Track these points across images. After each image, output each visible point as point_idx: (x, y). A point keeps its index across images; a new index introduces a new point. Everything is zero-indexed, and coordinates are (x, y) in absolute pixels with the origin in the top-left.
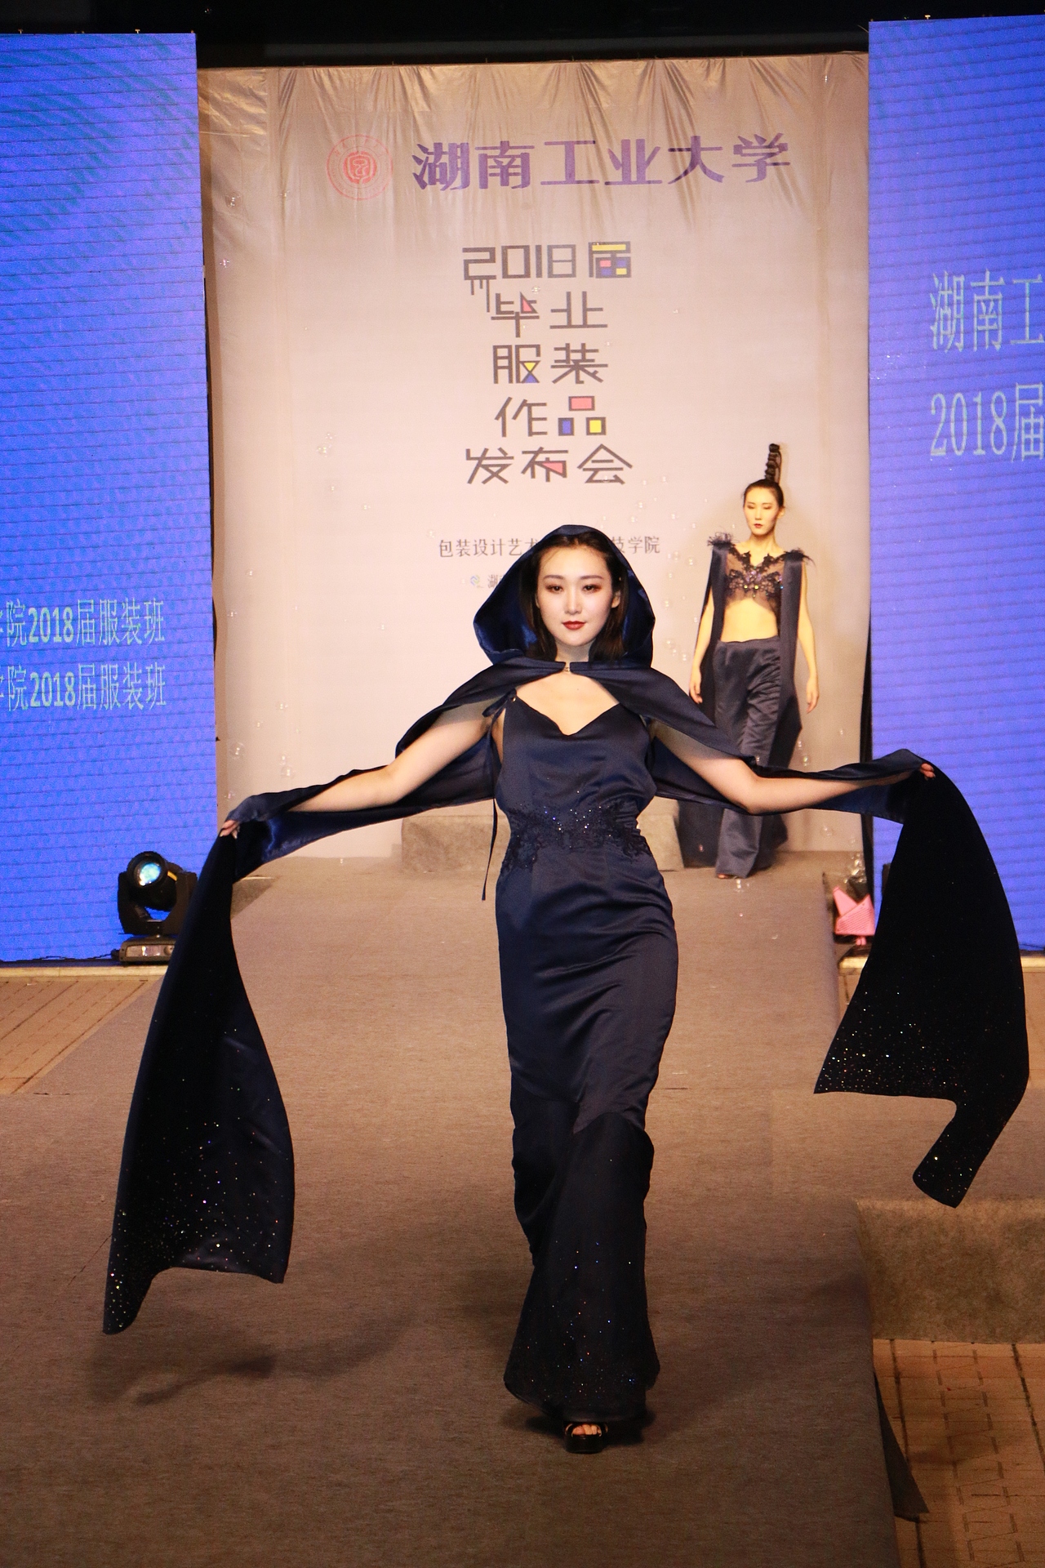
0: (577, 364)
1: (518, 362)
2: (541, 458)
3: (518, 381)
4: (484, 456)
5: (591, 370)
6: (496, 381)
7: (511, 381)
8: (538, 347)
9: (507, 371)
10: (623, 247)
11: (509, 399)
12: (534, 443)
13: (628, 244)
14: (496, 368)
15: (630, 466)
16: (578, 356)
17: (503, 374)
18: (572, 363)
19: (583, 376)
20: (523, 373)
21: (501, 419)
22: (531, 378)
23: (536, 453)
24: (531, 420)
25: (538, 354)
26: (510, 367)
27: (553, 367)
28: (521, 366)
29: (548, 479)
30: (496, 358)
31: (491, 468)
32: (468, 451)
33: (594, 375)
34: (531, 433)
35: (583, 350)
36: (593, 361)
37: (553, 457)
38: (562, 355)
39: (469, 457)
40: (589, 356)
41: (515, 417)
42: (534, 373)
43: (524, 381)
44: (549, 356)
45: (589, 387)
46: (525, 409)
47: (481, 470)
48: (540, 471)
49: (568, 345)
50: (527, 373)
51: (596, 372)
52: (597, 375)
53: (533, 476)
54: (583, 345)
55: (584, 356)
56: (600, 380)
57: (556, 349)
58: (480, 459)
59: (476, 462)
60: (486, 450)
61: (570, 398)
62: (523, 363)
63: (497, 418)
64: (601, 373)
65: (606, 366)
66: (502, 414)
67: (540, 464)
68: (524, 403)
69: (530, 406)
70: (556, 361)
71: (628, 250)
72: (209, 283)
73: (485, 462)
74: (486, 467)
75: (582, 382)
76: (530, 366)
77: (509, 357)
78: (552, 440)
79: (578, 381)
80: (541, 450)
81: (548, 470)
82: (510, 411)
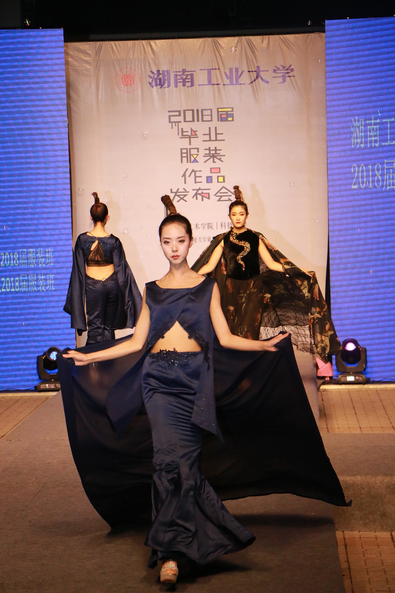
0: (213, 155)
1: (190, 155)
2: (200, 192)
3: (190, 162)
4: (177, 192)
5: (219, 157)
6: (182, 162)
7: (187, 162)
8: (198, 149)
9: (186, 158)
10: (230, 110)
11: (187, 169)
12: (197, 186)
13: (232, 108)
14: (182, 157)
16: (214, 152)
17: (185, 160)
18: (211, 155)
19: (216, 160)
20: (192, 159)
21: (184, 177)
22: (195, 161)
23: (198, 190)
24: (196, 177)
25: (198, 152)
26: (187, 157)
27: (204, 156)
28: (192, 156)
29: (202, 200)
30: (182, 153)
31: (180, 196)
32: (171, 190)
33: (220, 159)
34: (196, 182)
35: (216, 149)
36: (219, 154)
37: (204, 191)
38: (207, 152)
39: (172, 192)
40: (218, 152)
41: (189, 176)
42: (196, 159)
43: (193, 162)
44: (202, 152)
45: (218, 164)
46: (193, 173)
47: (176, 197)
48: (199, 197)
49: (210, 148)
50: (193, 159)
51: (221, 158)
52: (221, 159)
53: (197, 199)
54: (216, 148)
55: (216, 152)
56: (222, 161)
57: (205, 149)
58: (176, 193)
59: (174, 194)
60: (178, 189)
61: (211, 168)
62: (192, 155)
63: (182, 177)
64: (223, 158)
65: (225, 156)
66: (184, 175)
67: (199, 194)
68: (193, 171)
69: (195, 172)
70: (205, 154)
71: (232, 111)
72: (70, 126)
73: (178, 194)
74: (178, 196)
75: (215, 162)
76: (195, 156)
77: (187, 153)
78: (204, 185)
79: (214, 162)
80: (200, 189)
81: (203, 197)
82: (188, 174)
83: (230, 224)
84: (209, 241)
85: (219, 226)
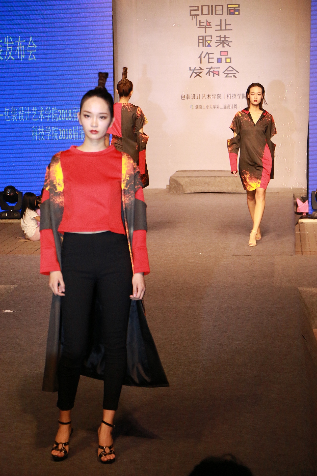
0: (223, 41)
1: (205, 41)
2: (212, 70)
3: (205, 47)
4: (195, 70)
5: (227, 43)
6: (199, 47)
7: (203, 47)
8: (211, 36)
9: (202, 43)
10: (237, 6)
11: (203, 52)
12: (210, 65)
13: (239, 5)
14: (199, 43)
15: (238, 72)
16: (223, 39)
18: (221, 41)
19: (225, 45)
20: (207, 44)
22: (209, 46)
23: (210, 69)
24: (209, 58)
25: (211, 38)
26: (203, 42)
27: (216, 42)
28: (206, 42)
29: (214, 76)
30: (199, 39)
31: (197, 73)
32: (190, 68)
33: (228, 45)
34: (209, 62)
36: (228, 40)
37: (215, 70)
38: (218, 39)
39: (190, 70)
40: (227, 39)
41: (204, 58)
42: (210, 44)
43: (207, 47)
44: (215, 39)
45: (226, 48)
46: (207, 55)
47: (194, 73)
48: (211, 74)
49: (220, 36)
50: (208, 44)
51: (229, 44)
52: (229, 45)
53: (209, 75)
54: (225, 36)
55: (225, 39)
56: (230, 46)
57: (217, 37)
58: (194, 70)
59: (192, 71)
60: (195, 68)
61: (221, 52)
62: (207, 41)
63: (199, 58)
64: (230, 44)
65: (232, 42)
66: (200, 57)
67: (212, 72)
68: (207, 53)
69: (209, 54)
70: (217, 41)
71: (239, 7)
73: (195, 71)
74: (195, 73)
75: (224, 47)
76: (209, 42)
77: (203, 39)
78: (215, 65)
79: (223, 47)
80: (212, 68)
81: (214, 74)
82: (203, 56)
83: (234, 95)
84: (218, 108)
85: (226, 96)
